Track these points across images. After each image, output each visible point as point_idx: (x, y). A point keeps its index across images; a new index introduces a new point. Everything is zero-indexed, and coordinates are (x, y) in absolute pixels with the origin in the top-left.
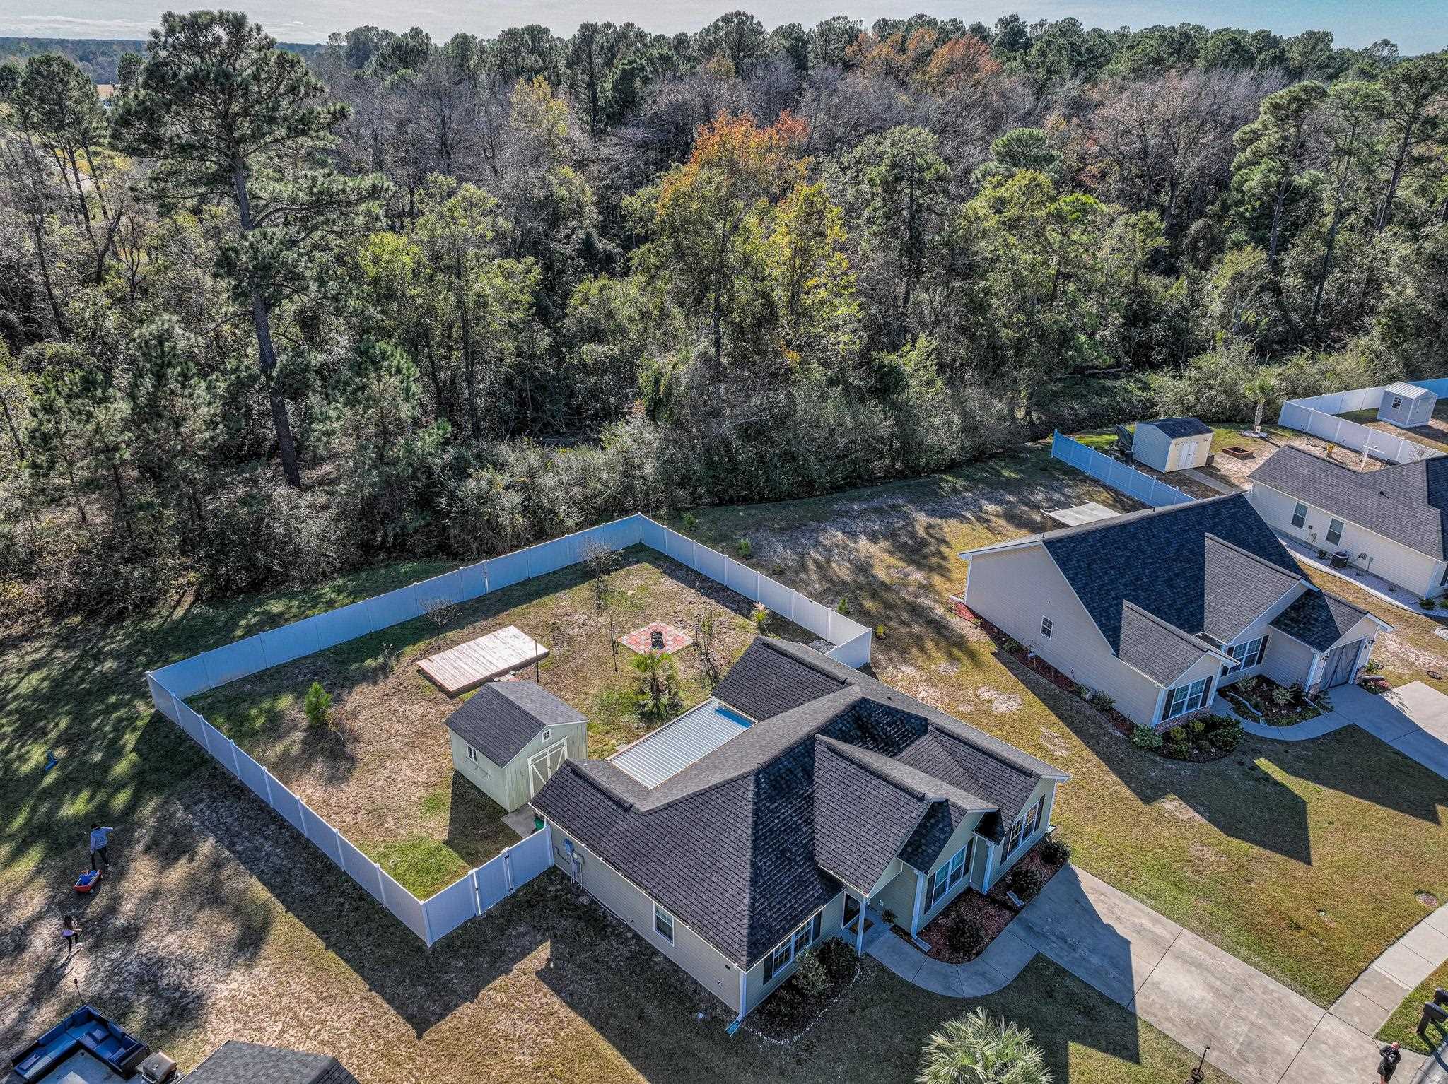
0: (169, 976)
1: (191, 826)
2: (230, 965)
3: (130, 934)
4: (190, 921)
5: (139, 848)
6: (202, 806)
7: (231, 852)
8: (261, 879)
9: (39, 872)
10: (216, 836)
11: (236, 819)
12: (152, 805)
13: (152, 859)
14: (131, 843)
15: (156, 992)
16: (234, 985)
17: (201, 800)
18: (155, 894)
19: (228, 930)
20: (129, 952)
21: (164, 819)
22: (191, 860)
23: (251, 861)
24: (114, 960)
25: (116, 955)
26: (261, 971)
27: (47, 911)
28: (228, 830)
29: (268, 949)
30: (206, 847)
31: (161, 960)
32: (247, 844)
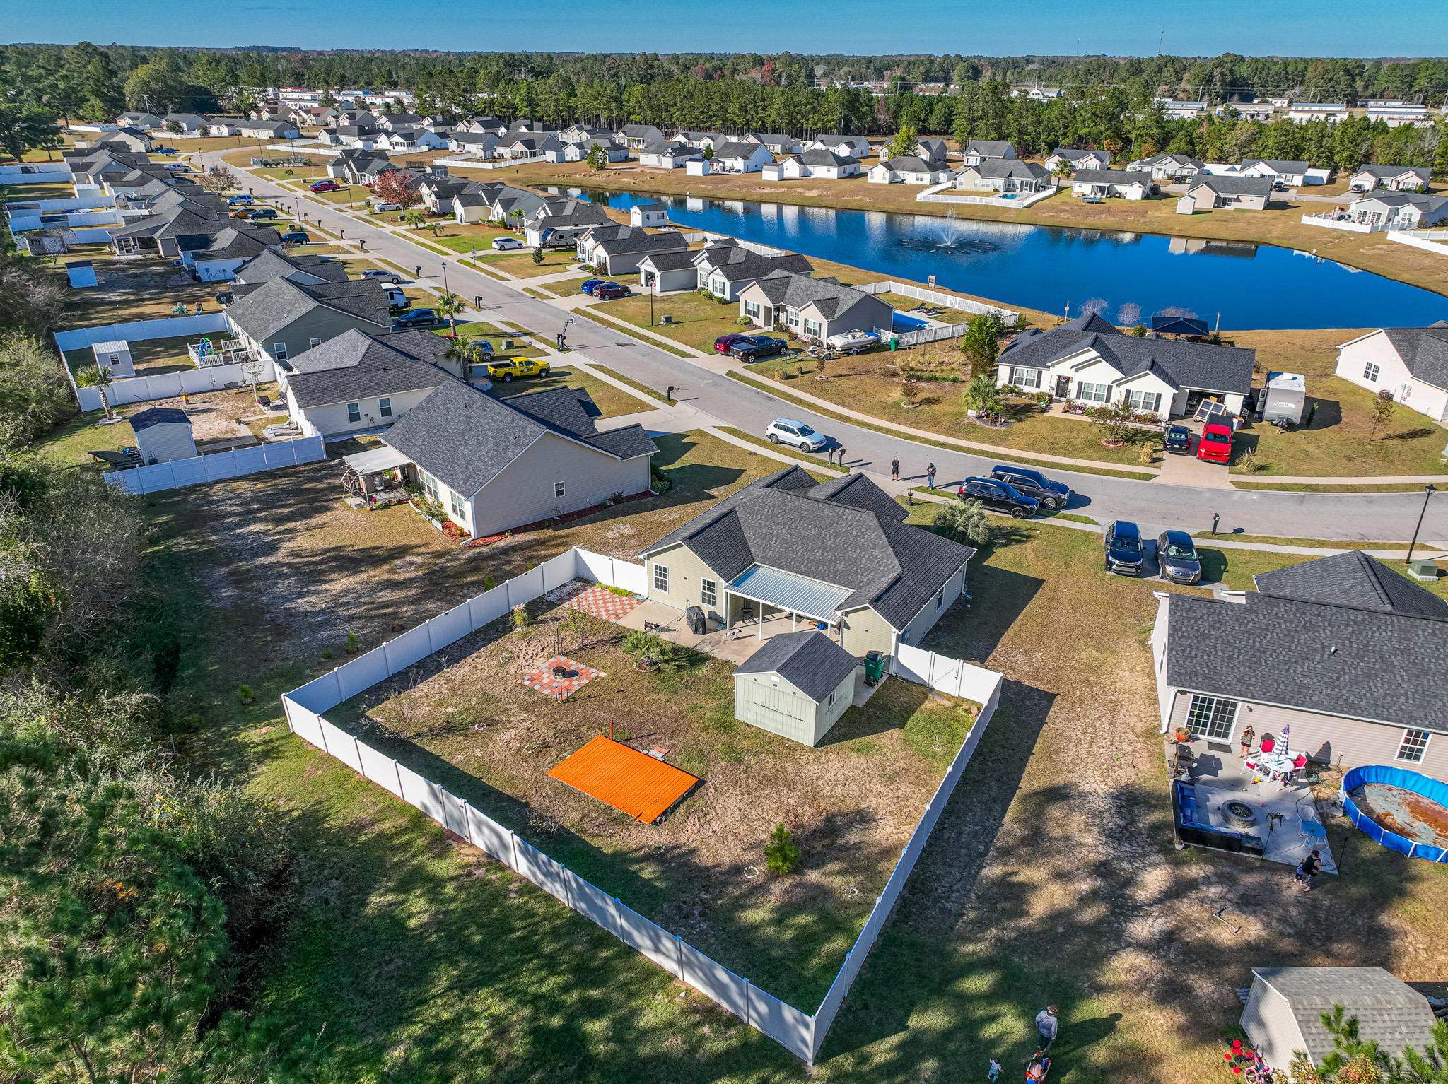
0: (1113, 822)
1: (978, 897)
2: (1083, 795)
3: (1102, 869)
4: (1067, 838)
5: (1024, 923)
6: (949, 905)
7: (987, 850)
8: (1003, 817)
9: (1101, 989)
10: (978, 872)
11: (950, 866)
12: (970, 948)
13: (1029, 903)
14: (1024, 934)
15: (1132, 822)
16: (1094, 786)
17: (943, 910)
18: (1060, 876)
19: (1056, 811)
20: (1117, 858)
21: (982, 925)
22: (1010, 874)
23: (990, 833)
24: (1131, 863)
25: (1126, 865)
26: (1074, 777)
27: (1129, 945)
28: (968, 866)
29: (1059, 781)
30: (993, 871)
31: (1109, 836)
32: (975, 844)
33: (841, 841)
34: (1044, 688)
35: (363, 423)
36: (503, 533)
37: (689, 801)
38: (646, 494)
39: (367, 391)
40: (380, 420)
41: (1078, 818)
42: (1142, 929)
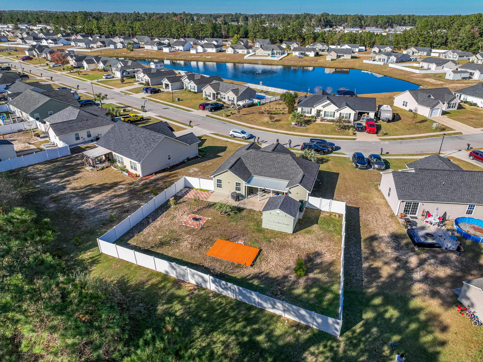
0: (394, 245)
1: (365, 274)
2: (381, 238)
3: (397, 259)
4: (383, 251)
5: (382, 279)
6: (358, 278)
7: (361, 259)
8: (361, 248)
9: (414, 296)
10: (361, 266)
11: (353, 265)
12: (370, 290)
13: (381, 273)
14: (384, 283)
15: (399, 244)
16: (383, 234)
17: (357, 280)
18: (386, 263)
19: (375, 244)
20: (400, 255)
21: (370, 282)
22: (372, 265)
23: (359, 253)
24: (405, 256)
25: (404, 257)
26: (376, 232)
27: (416, 281)
28: (358, 265)
29: (372, 234)
30: (365, 265)
31: (395, 249)
32: (357, 257)
33: (315, 263)
34: (354, 206)
35: (81, 140)
36: (152, 174)
37: (259, 257)
38: (197, 157)
39: (81, 128)
40: (87, 139)
41: (383, 246)
42: (417, 275)
